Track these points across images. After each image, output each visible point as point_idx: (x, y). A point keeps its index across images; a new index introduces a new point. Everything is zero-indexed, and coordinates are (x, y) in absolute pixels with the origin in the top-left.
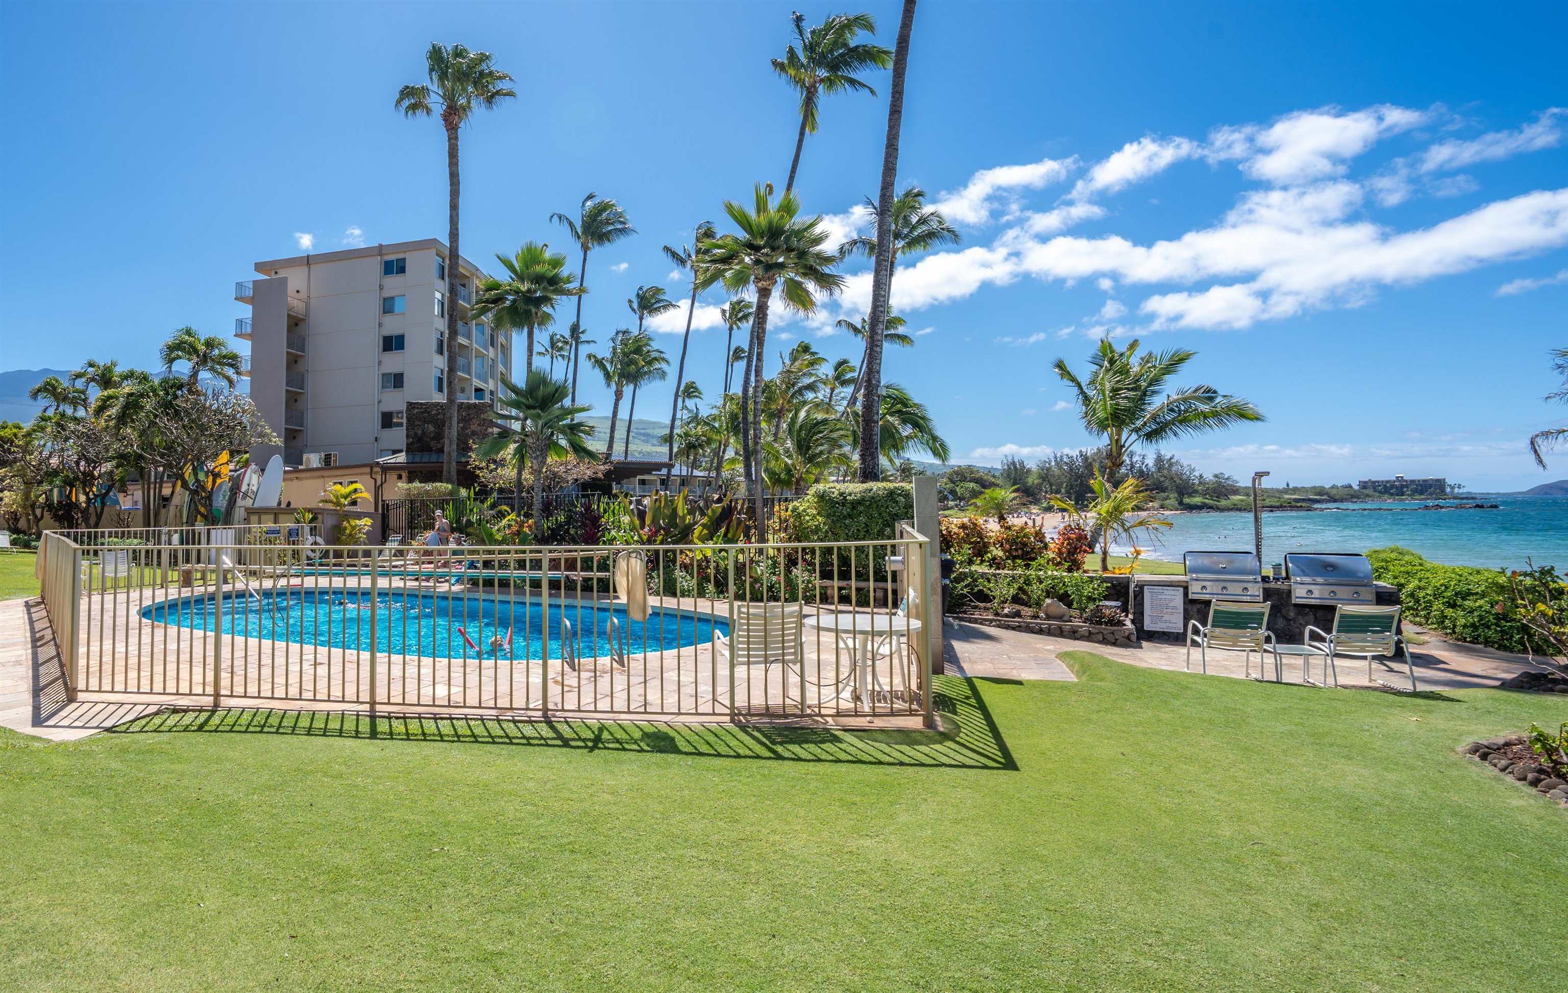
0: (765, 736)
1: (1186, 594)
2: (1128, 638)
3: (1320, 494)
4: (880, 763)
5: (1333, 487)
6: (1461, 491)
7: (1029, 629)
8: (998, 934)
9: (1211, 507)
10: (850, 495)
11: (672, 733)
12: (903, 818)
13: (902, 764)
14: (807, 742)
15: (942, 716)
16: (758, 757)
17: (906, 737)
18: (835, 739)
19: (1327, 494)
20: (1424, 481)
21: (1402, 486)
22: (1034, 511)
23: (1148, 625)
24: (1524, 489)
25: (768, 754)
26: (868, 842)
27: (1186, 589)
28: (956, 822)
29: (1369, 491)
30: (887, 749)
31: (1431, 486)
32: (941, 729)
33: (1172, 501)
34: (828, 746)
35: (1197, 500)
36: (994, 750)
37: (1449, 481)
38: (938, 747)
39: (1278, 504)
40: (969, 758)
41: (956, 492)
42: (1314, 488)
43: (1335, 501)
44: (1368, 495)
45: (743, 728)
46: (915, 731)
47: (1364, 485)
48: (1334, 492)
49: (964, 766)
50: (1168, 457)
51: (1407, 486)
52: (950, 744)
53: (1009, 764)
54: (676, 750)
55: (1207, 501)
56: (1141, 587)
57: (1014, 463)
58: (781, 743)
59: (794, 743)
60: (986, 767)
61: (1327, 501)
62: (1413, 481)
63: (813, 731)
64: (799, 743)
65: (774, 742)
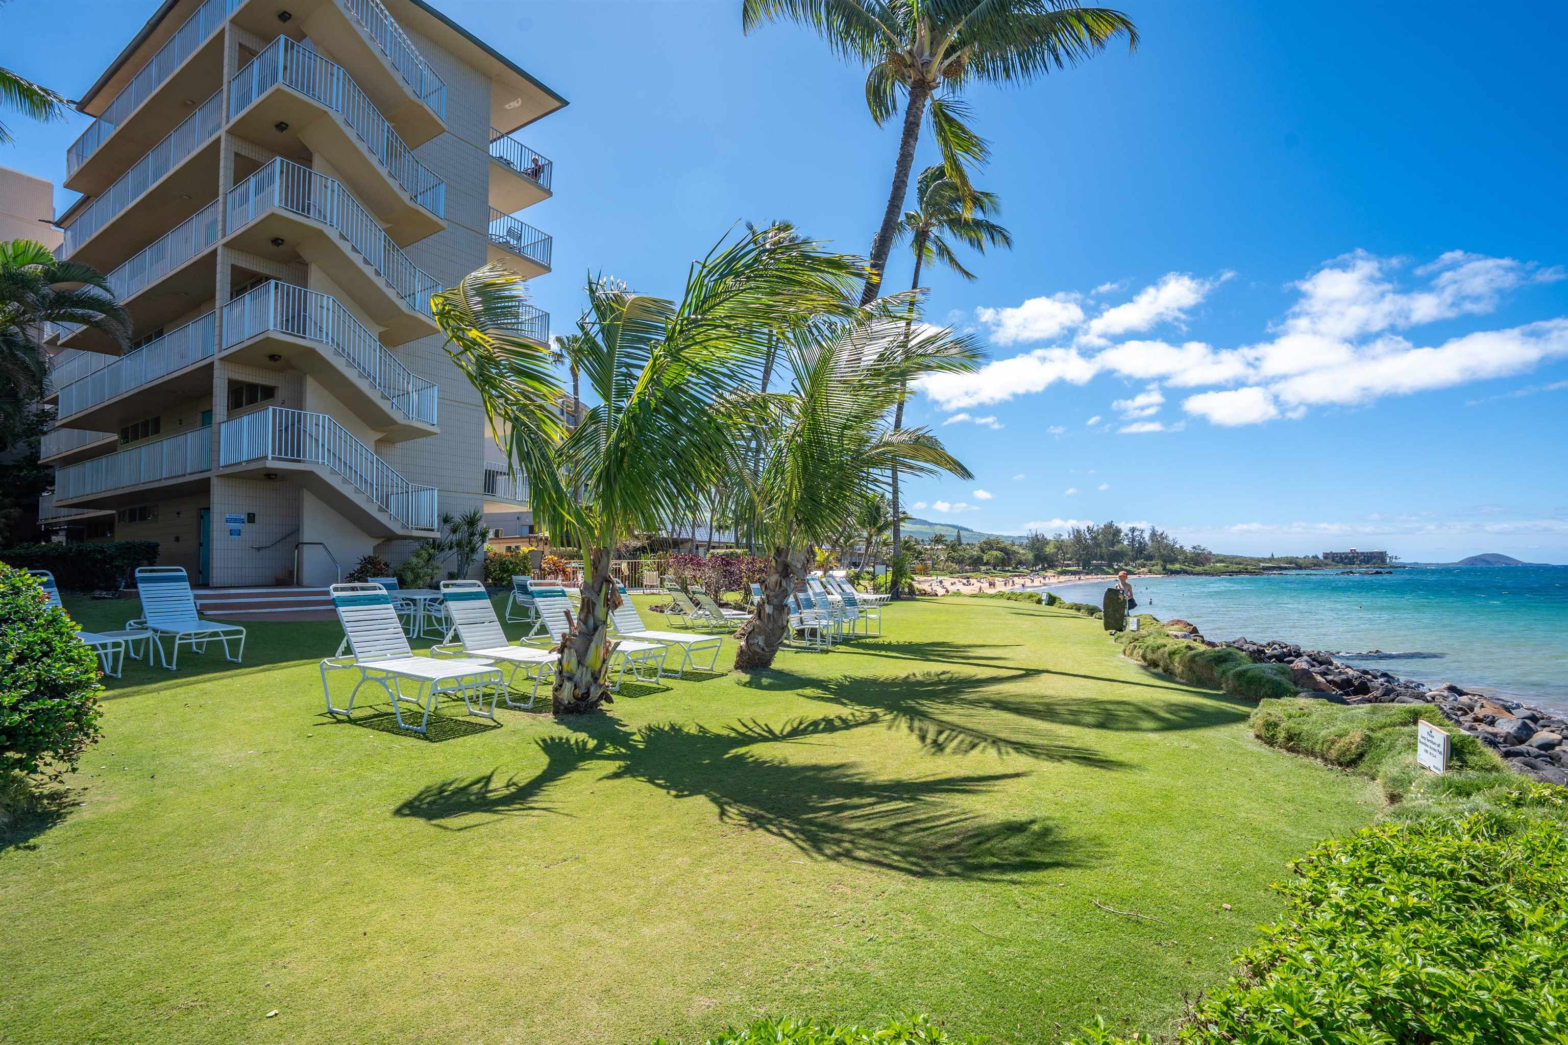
3: (1290, 563)
5: (1301, 557)
6: (1397, 561)
9: (1187, 572)
20: (1371, 553)
21: (1354, 557)
24: (1456, 561)
29: (1329, 561)
31: (1375, 557)
33: (1159, 568)
35: (1177, 566)
37: (1390, 554)
41: (982, 560)
42: (1287, 558)
43: (1300, 568)
44: (1327, 564)
47: (1326, 556)
48: (1301, 561)
50: (1159, 533)
51: (1357, 557)
55: (1184, 567)
57: (1037, 536)
61: (1294, 569)
62: (1363, 553)
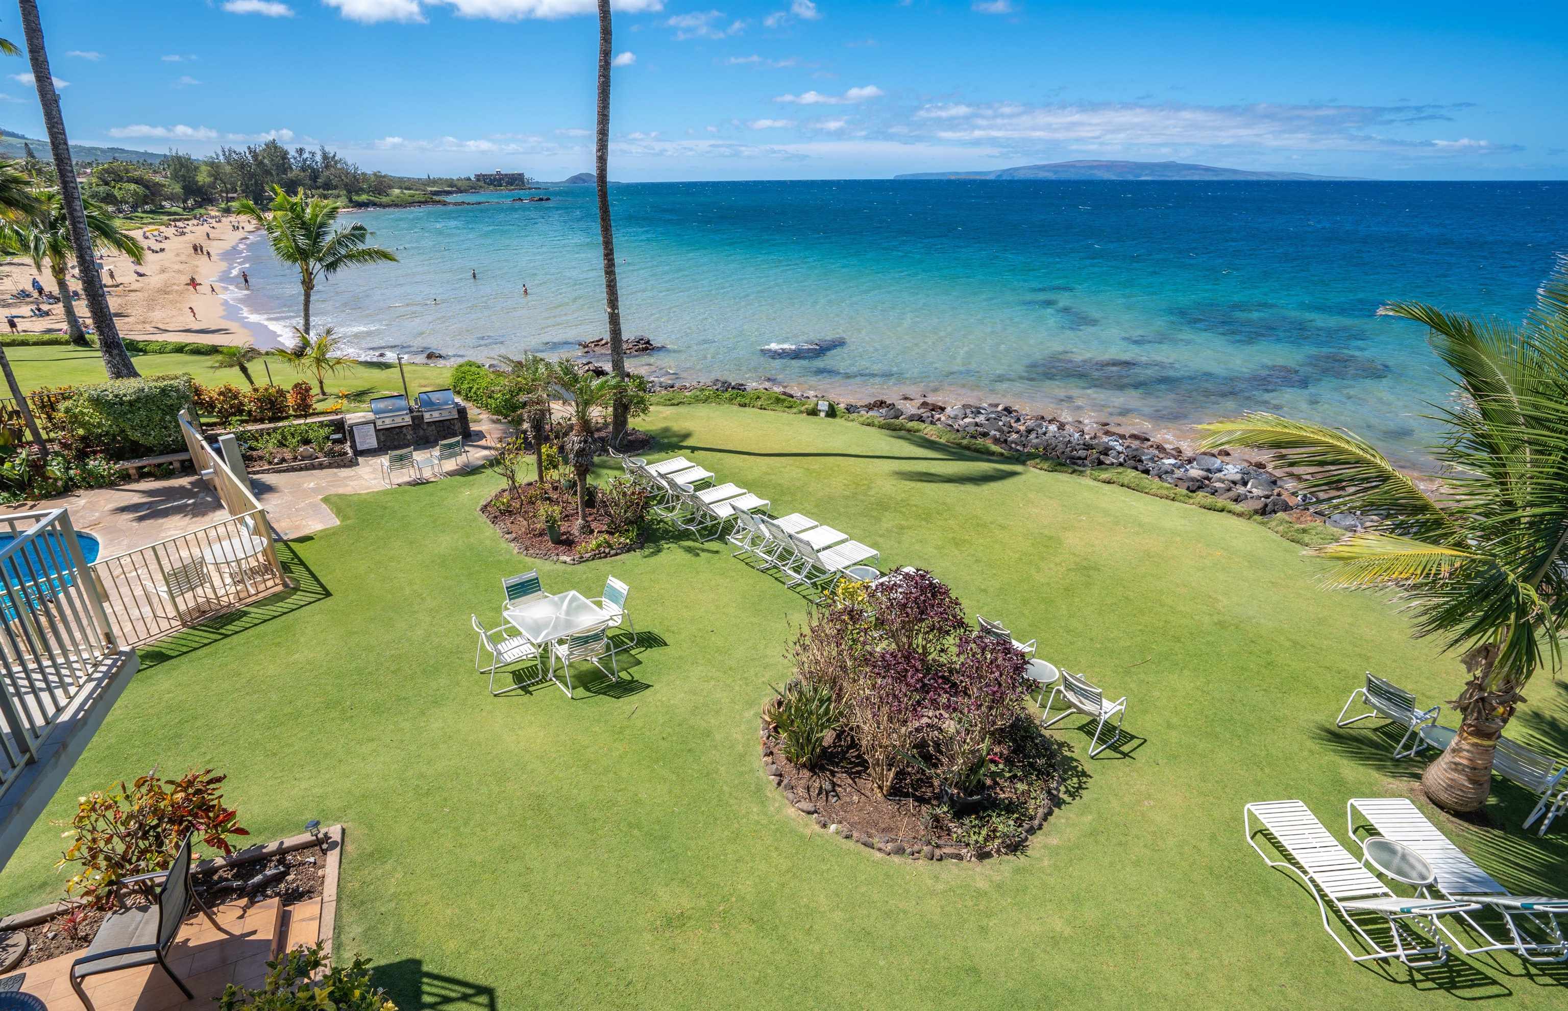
0: (209, 627)
1: (375, 427)
2: (351, 461)
3: (451, 186)
4: (275, 617)
5: (458, 180)
6: (532, 180)
7: (293, 469)
8: (354, 665)
9: (375, 204)
10: (125, 395)
11: (157, 649)
12: (302, 640)
13: (285, 613)
14: (234, 621)
15: (288, 577)
16: (216, 641)
17: (277, 598)
18: (245, 614)
19: (455, 186)
20: (513, 175)
21: (500, 179)
22: (213, 213)
23: (360, 447)
24: (564, 180)
25: (220, 637)
26: (296, 656)
27: (375, 423)
28: (322, 632)
29: (481, 183)
30: (274, 608)
31: (516, 178)
32: (292, 586)
34: (244, 619)
35: (364, 198)
36: (319, 589)
37: (526, 176)
38: (295, 597)
39: (423, 200)
40: (310, 597)
41: (115, 198)
43: (461, 191)
44: (481, 187)
45: (194, 628)
46: (282, 592)
47: (479, 177)
48: (460, 184)
49: (310, 603)
50: (331, 156)
52: (299, 593)
53: (328, 594)
54: (170, 658)
55: (371, 198)
56: (351, 427)
58: (221, 627)
59: (227, 624)
60: (320, 599)
61: (456, 192)
62: (506, 175)
63: (232, 614)
64: (230, 623)
65: (218, 629)
